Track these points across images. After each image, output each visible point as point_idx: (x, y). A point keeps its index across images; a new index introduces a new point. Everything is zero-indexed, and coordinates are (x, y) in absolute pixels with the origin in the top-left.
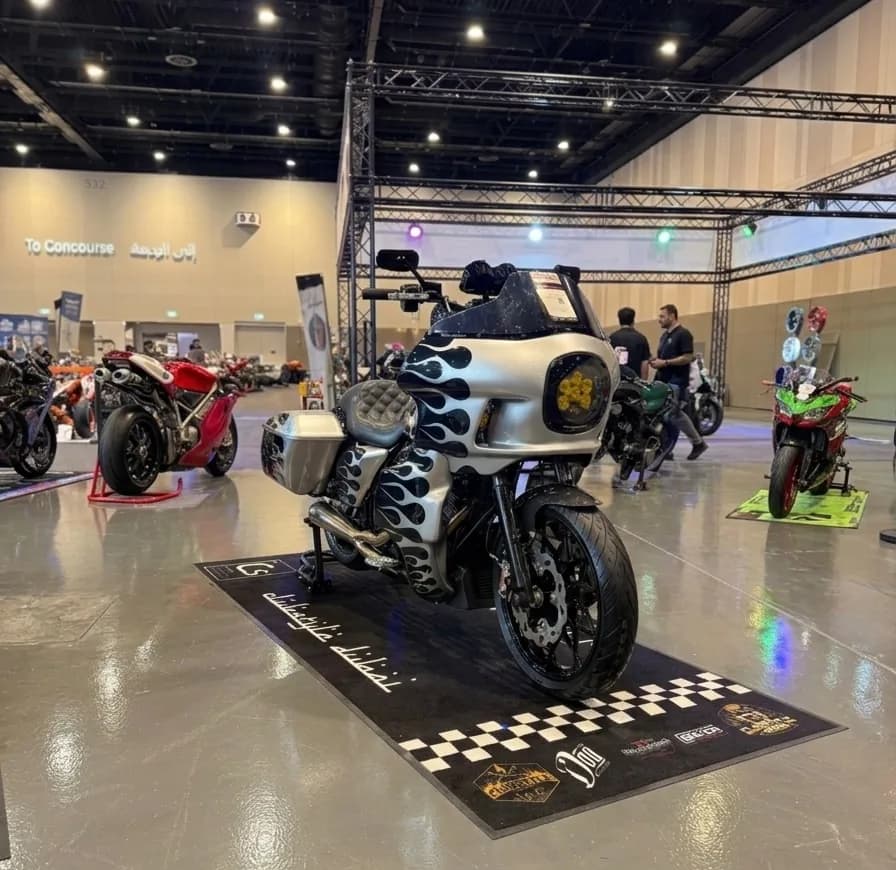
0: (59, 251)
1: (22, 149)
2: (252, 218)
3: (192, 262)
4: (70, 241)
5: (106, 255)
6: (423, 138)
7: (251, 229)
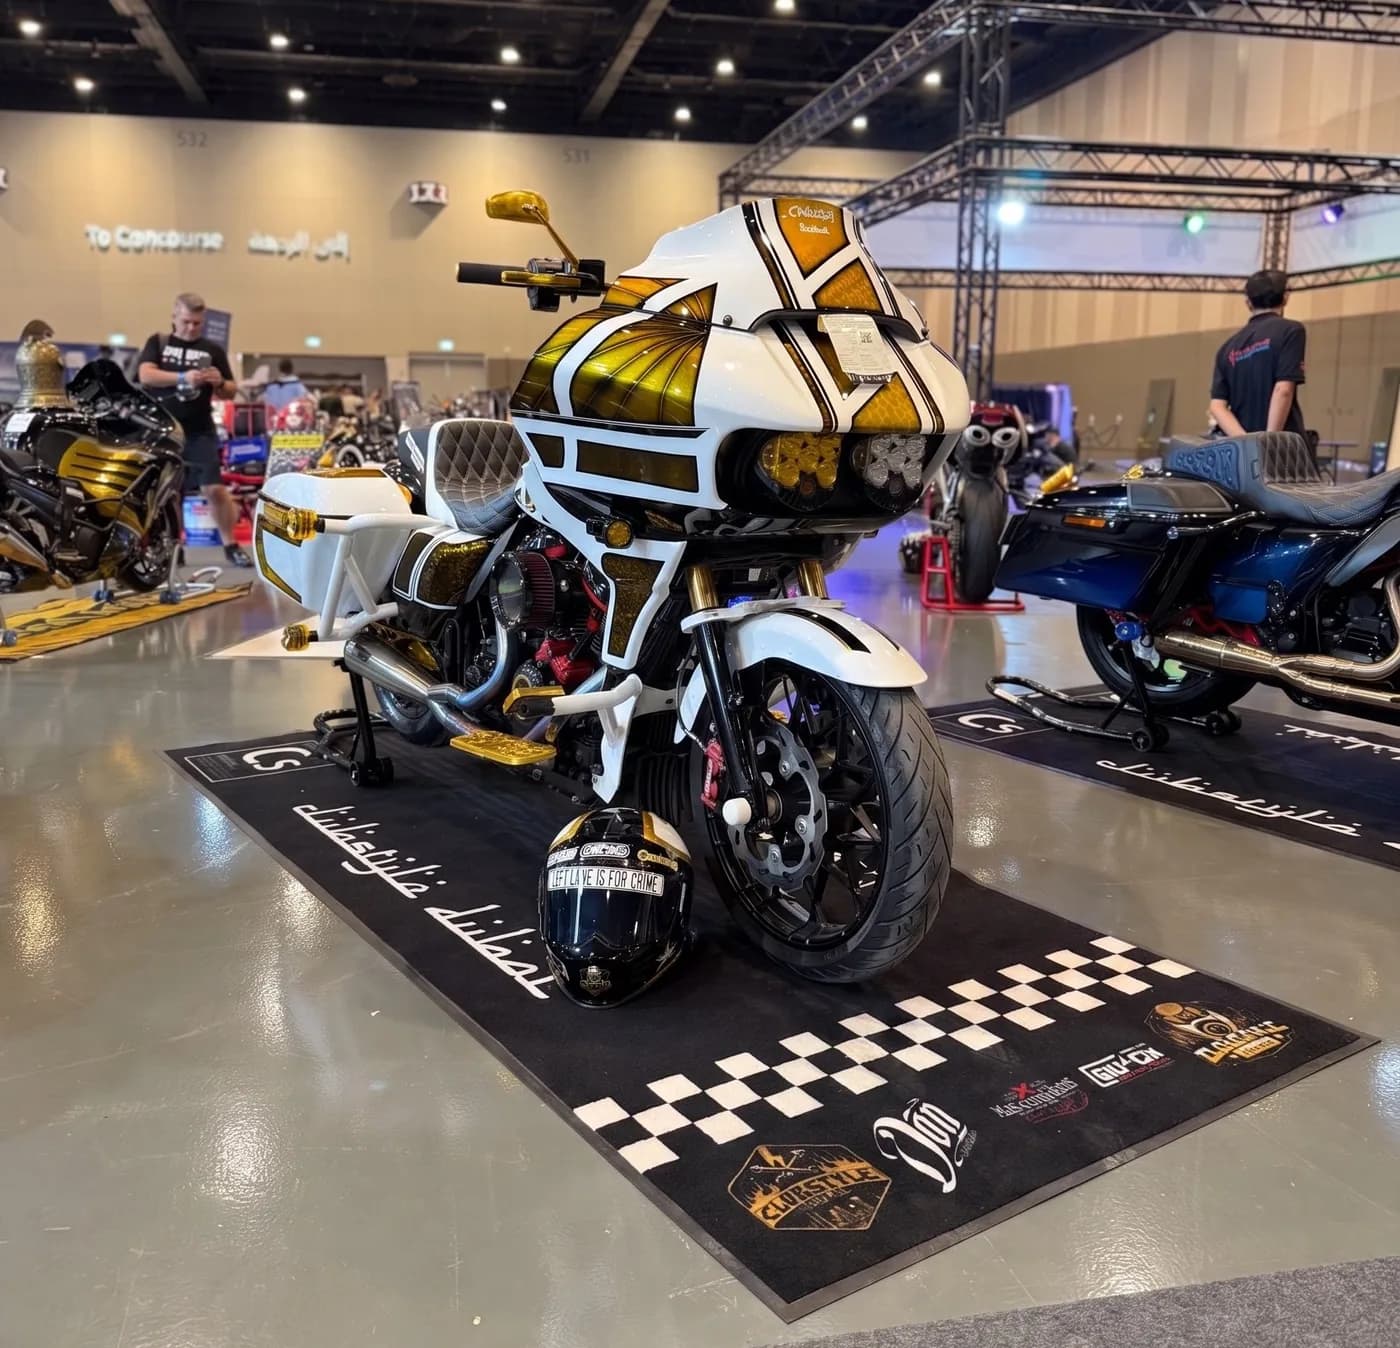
0: (138, 244)
1: (84, 85)
2: (437, 192)
3: (343, 260)
4: (161, 227)
5: (211, 250)
6: (708, 70)
7: (432, 209)
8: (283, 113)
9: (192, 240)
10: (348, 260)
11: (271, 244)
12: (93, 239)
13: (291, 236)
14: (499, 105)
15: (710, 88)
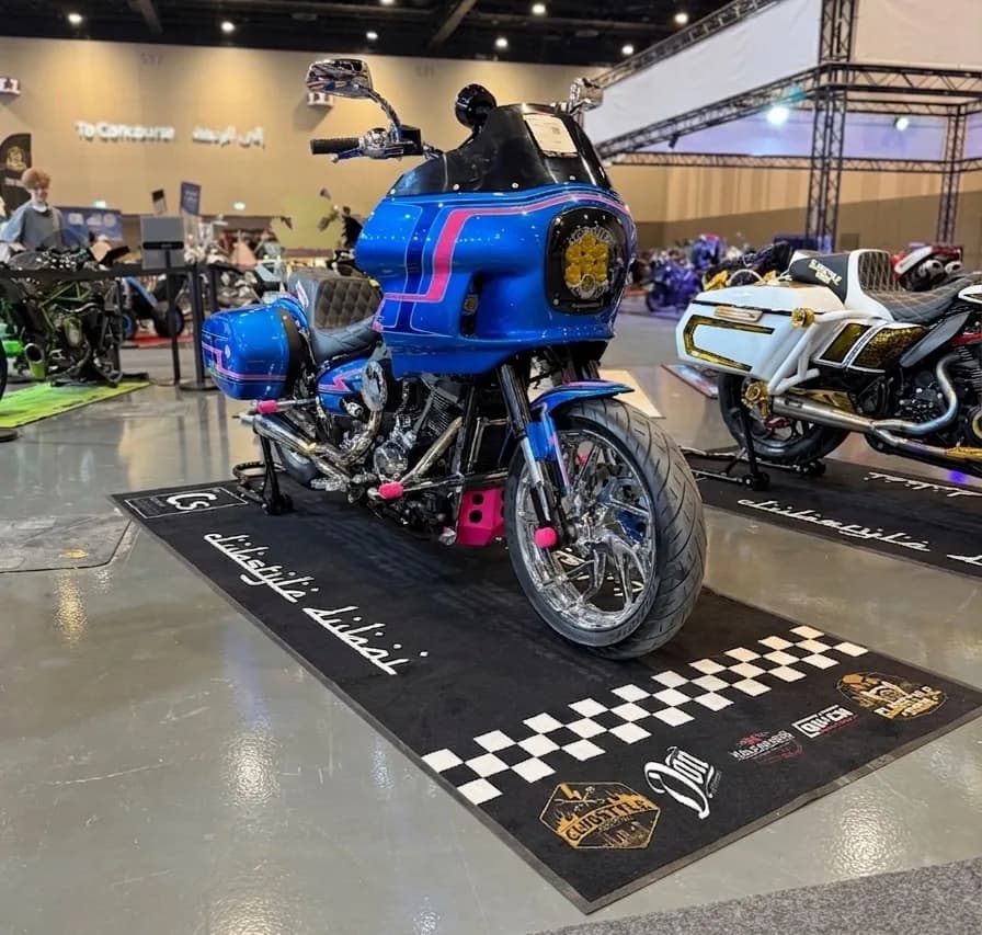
8: (217, 40)
9: (152, 133)
10: (264, 147)
11: (210, 135)
12: (81, 132)
13: (223, 130)
14: (372, 36)
15: (525, 24)
